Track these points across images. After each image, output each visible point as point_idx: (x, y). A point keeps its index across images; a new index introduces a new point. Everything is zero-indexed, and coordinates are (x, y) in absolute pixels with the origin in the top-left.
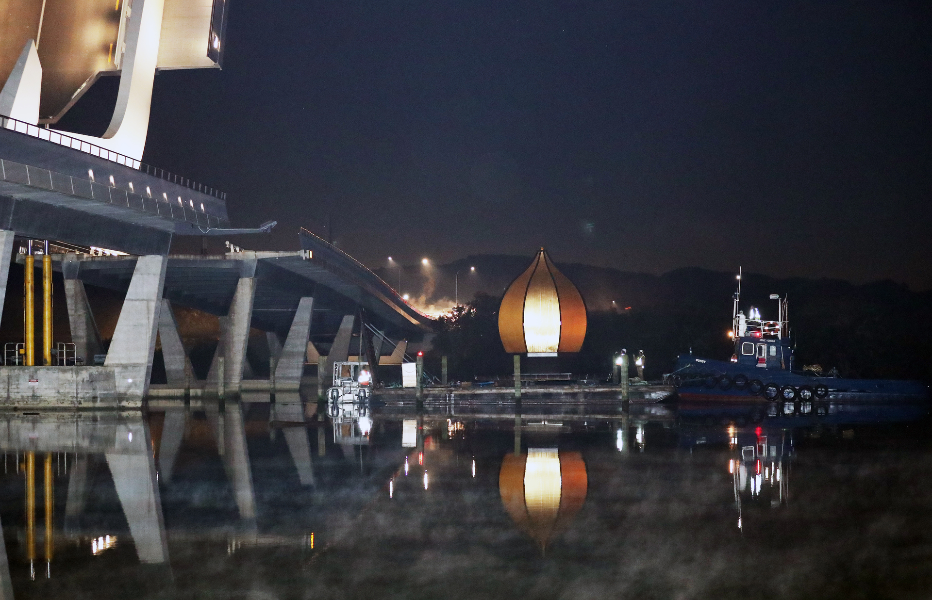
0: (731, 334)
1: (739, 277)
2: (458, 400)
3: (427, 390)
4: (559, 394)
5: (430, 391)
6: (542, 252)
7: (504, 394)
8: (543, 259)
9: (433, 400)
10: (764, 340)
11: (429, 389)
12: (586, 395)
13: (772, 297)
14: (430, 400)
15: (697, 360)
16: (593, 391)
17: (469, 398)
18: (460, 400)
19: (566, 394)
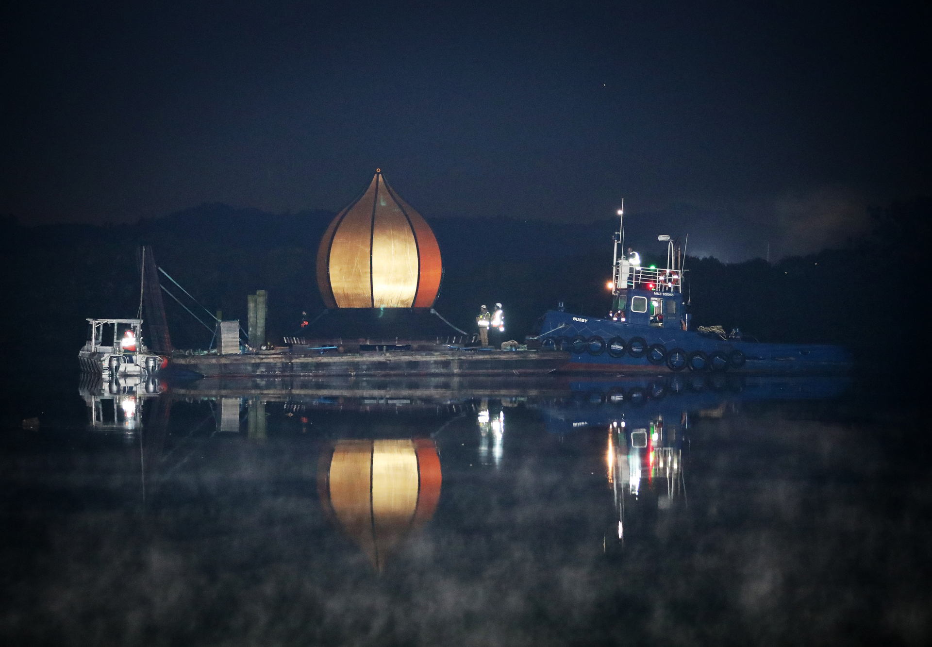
0: (611, 286)
1: (620, 212)
2: (299, 370)
3: (259, 358)
4: (427, 363)
5: (262, 359)
6: (380, 175)
7: (358, 362)
8: (383, 183)
9: (266, 371)
10: (660, 294)
11: (261, 356)
12: (461, 363)
13: (661, 238)
14: (262, 372)
15: (574, 319)
16: (470, 358)
17: (313, 368)
18: (302, 371)
19: (436, 362)
